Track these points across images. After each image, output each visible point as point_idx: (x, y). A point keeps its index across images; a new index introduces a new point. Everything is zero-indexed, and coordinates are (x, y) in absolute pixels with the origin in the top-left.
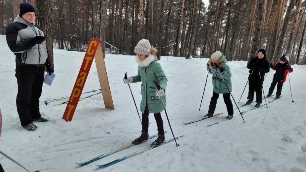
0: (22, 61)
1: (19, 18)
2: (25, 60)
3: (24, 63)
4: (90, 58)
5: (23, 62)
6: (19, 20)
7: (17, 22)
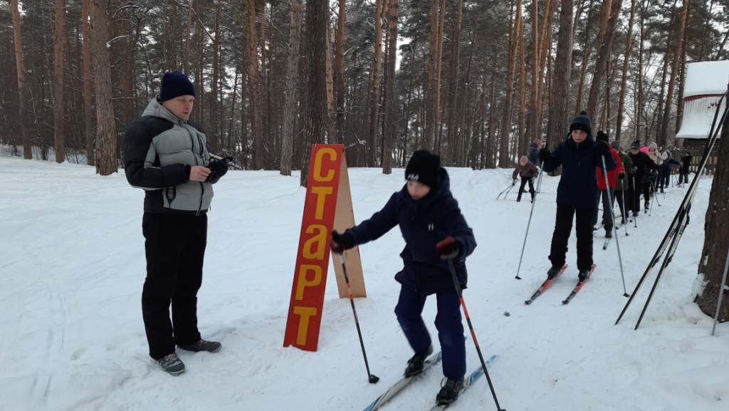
0: (163, 203)
1: (157, 107)
2: (170, 201)
3: (170, 209)
4: (329, 190)
5: (166, 205)
6: (157, 110)
7: (153, 114)
